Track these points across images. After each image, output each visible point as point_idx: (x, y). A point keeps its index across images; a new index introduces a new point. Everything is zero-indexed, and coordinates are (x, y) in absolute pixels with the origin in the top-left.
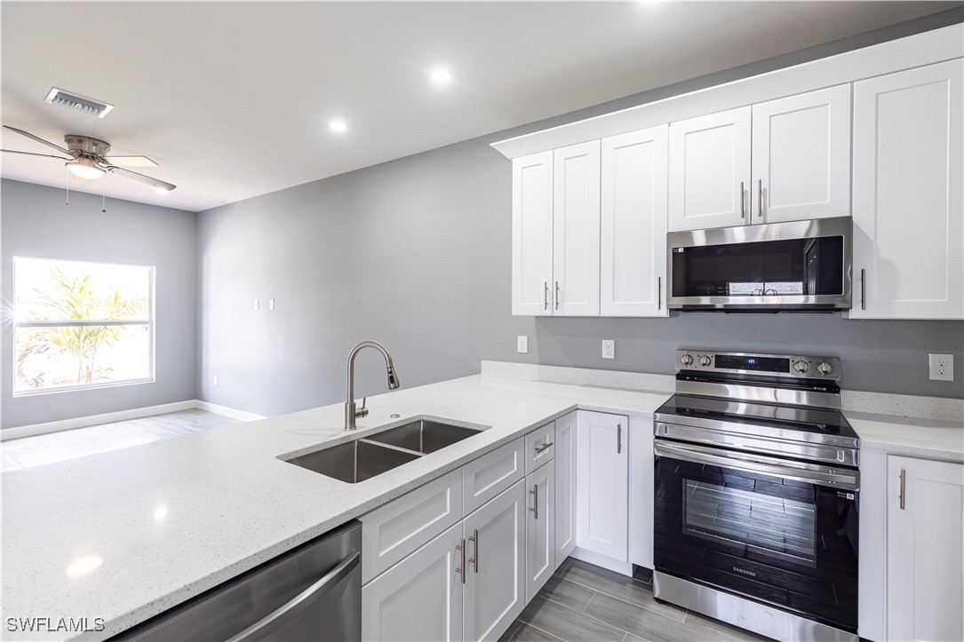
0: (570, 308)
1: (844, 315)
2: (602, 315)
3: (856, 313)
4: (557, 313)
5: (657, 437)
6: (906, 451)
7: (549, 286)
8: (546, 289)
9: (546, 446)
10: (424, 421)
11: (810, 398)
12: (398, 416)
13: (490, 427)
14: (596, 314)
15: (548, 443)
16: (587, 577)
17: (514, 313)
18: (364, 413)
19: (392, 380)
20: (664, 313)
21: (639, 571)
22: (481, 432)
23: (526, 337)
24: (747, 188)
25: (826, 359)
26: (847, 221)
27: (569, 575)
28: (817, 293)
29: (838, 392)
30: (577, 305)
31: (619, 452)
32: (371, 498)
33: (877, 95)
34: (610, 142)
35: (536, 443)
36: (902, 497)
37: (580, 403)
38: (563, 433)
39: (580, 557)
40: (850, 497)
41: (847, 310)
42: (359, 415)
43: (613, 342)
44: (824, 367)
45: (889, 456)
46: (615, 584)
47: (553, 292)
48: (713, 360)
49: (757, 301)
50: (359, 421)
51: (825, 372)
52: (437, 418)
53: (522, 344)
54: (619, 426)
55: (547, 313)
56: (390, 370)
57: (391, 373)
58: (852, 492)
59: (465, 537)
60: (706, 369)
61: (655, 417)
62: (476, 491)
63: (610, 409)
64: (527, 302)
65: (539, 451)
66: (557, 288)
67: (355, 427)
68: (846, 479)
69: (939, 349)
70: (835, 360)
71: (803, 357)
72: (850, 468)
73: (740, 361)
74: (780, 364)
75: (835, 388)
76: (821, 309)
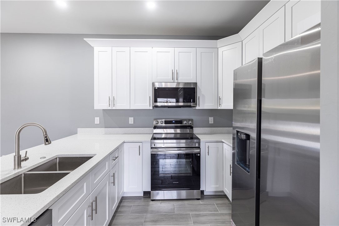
0: (119, 106)
1: (194, 108)
2: (131, 109)
3: (197, 108)
4: (114, 108)
5: (151, 148)
6: (209, 141)
7: (111, 98)
8: (109, 99)
9: (116, 158)
10: (59, 158)
11: (181, 131)
12: (45, 157)
13: (95, 155)
14: (129, 108)
15: (116, 156)
16: (128, 201)
17: (95, 108)
18: (26, 159)
19: (47, 140)
20: (151, 108)
21: (145, 193)
22: (93, 157)
23: (99, 118)
24: (173, 72)
25: (189, 120)
26: (196, 84)
27: (122, 203)
28: (184, 102)
29: (193, 128)
30: (122, 105)
31: (139, 155)
32: (55, 197)
33: (201, 52)
34: (133, 49)
35: (113, 157)
36: (208, 153)
37: (125, 140)
38: (120, 152)
39: (125, 195)
40: (199, 155)
41: (196, 107)
42: (23, 160)
43: (133, 118)
44: (190, 122)
45: (206, 143)
46: (138, 200)
47: (112, 100)
48: (164, 122)
49: (166, 104)
50: (23, 164)
51: (190, 123)
52: (67, 155)
53: (97, 120)
54: (139, 146)
55: (110, 108)
56: (45, 136)
57: (46, 137)
58: (199, 154)
59: (91, 201)
60: (162, 125)
61: (151, 141)
62: (95, 181)
63: (136, 141)
64: (101, 103)
65: (115, 160)
66: (114, 99)
67: (21, 167)
68: (197, 151)
69: (211, 116)
70: (192, 120)
71: (185, 120)
72: (199, 148)
73: (170, 122)
74: (180, 122)
75: (191, 127)
76: (190, 106)
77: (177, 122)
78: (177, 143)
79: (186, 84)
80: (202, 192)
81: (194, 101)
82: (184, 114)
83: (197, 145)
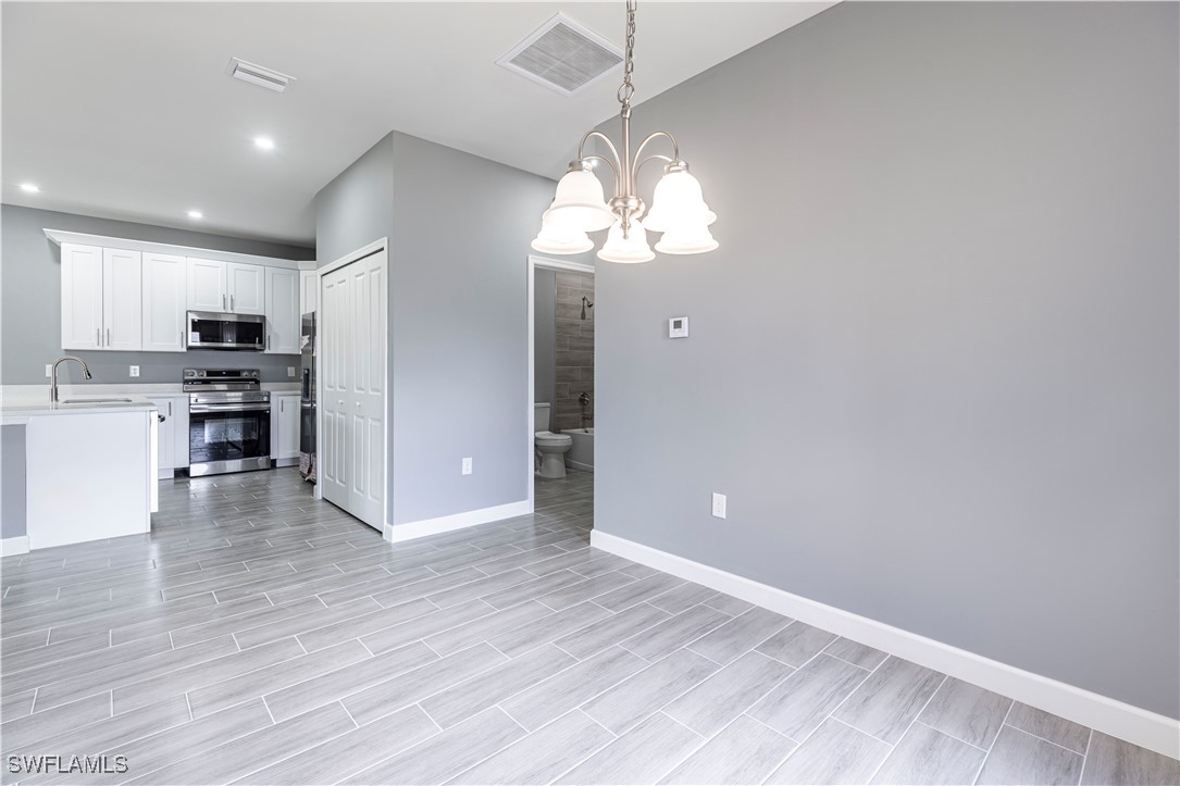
0: (116, 346)
1: (260, 352)
2: (144, 350)
3: (267, 351)
4: (107, 348)
8: (98, 333)
17: (63, 347)
20: (184, 350)
24: (225, 297)
25: (253, 371)
26: (264, 318)
29: (259, 384)
30: (124, 344)
33: (274, 274)
36: (282, 409)
40: (268, 412)
41: (264, 350)
43: (139, 367)
44: (254, 373)
45: (279, 397)
47: (104, 335)
48: (205, 373)
51: (255, 375)
55: (99, 348)
58: (267, 409)
60: (202, 377)
68: (264, 406)
69: (291, 366)
70: (258, 371)
71: (244, 370)
72: (268, 402)
73: (219, 373)
74: (237, 373)
75: (257, 382)
76: (254, 349)
77: (229, 373)
78: (226, 397)
79: (240, 316)
80: (274, 462)
81: (260, 342)
82: (241, 361)
83: (265, 399)
